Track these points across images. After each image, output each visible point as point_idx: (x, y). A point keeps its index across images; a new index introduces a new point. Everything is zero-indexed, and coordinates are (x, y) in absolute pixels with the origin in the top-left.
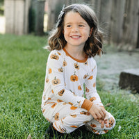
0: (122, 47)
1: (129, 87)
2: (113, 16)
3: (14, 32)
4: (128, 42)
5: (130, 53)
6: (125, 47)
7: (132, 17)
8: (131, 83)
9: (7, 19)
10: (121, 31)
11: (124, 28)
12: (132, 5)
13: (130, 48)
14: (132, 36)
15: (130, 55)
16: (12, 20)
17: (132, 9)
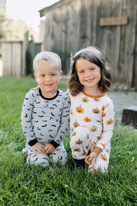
0: (117, 86)
1: (132, 123)
2: (108, 57)
3: (12, 75)
4: (123, 81)
5: (126, 92)
6: (120, 87)
7: (126, 58)
8: (134, 119)
9: (5, 62)
10: (117, 71)
11: (119, 68)
12: (126, 46)
13: (126, 88)
14: (127, 76)
15: (127, 94)
16: (9, 63)
17: (126, 50)
